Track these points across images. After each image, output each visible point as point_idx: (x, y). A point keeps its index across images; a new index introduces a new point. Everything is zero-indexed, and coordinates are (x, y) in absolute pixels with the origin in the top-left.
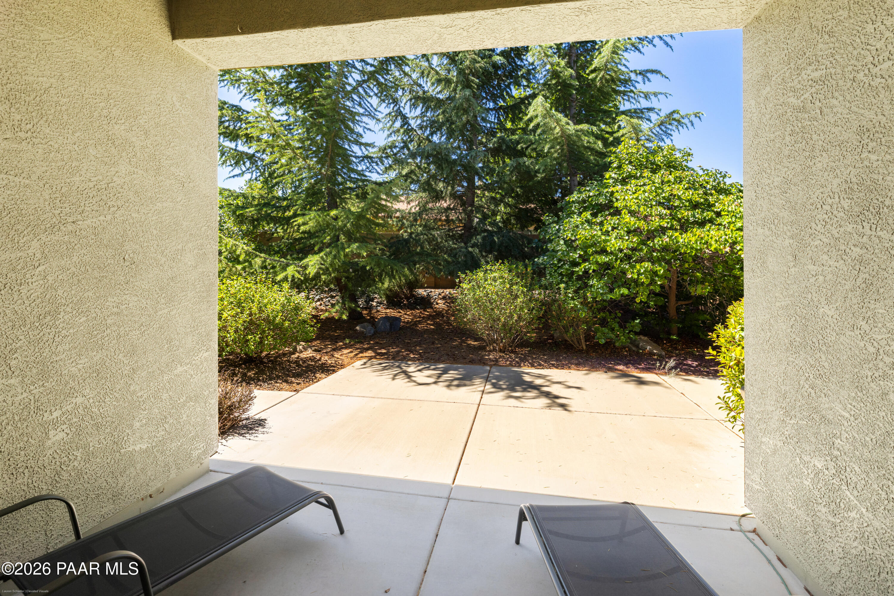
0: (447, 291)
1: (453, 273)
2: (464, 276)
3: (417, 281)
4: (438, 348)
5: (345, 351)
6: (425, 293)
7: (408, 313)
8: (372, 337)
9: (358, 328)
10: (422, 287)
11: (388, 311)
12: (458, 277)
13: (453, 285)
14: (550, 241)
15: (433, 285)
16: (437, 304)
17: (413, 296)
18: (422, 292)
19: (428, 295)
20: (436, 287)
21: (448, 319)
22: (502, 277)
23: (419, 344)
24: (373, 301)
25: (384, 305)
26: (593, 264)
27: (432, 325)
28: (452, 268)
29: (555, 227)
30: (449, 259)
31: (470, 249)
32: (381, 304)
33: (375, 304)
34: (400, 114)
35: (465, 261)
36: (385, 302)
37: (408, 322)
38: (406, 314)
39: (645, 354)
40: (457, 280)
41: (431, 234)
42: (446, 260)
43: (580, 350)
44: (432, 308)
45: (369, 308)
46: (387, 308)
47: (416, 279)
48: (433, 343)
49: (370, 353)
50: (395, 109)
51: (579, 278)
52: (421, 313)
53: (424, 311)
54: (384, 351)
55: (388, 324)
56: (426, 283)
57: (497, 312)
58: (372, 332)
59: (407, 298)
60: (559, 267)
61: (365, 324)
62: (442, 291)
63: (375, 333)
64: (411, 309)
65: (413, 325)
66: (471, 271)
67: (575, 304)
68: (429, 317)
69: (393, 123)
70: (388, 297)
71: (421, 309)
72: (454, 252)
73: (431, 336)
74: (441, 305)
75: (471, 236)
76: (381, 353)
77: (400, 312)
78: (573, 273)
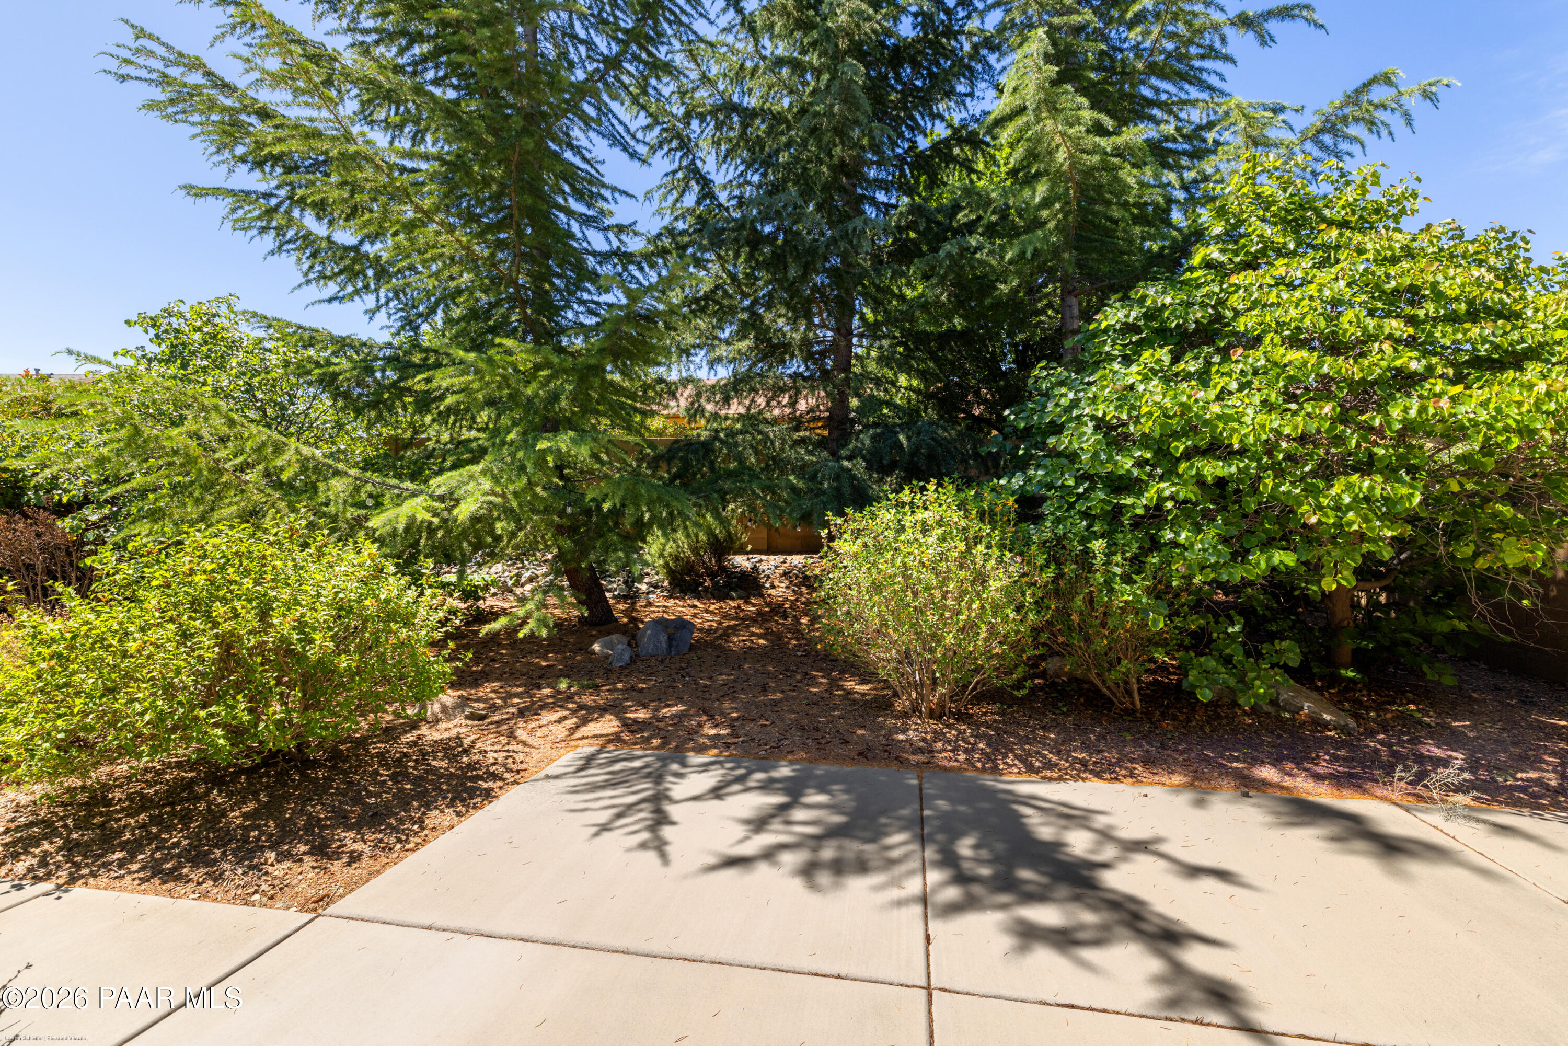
0: (797, 560)
1: (811, 517)
2: (840, 521)
3: (730, 538)
4: (776, 703)
5: (548, 717)
6: (748, 565)
7: (712, 608)
8: (626, 671)
9: (596, 647)
10: (742, 551)
11: (671, 602)
12: (826, 524)
13: (812, 547)
14: (1056, 429)
15: (765, 547)
16: (773, 587)
17: (723, 569)
18: (741, 561)
19: (755, 568)
20: (771, 550)
21: (797, 620)
22: (940, 522)
23: (730, 692)
24: (640, 582)
25: (664, 589)
26: (1185, 484)
27: (760, 636)
28: (807, 505)
29: (1065, 395)
30: (801, 485)
31: (846, 464)
32: (656, 587)
33: (644, 587)
34: (695, 174)
35: (838, 489)
36: (666, 584)
37: (710, 631)
38: (707, 611)
39: (1302, 725)
40: (824, 533)
41: (760, 433)
42: (794, 489)
43: (1127, 712)
44: (762, 596)
45: (630, 596)
46: (670, 597)
47: (729, 533)
48: (765, 689)
49: (608, 725)
50: (685, 163)
51: (1137, 523)
52: (739, 607)
53: (747, 602)
54: (642, 715)
55: (663, 638)
56: (750, 542)
57: (932, 618)
58: (626, 657)
59: (712, 575)
60: (1079, 496)
61: (614, 637)
62: (782, 558)
63: (633, 660)
64: (720, 599)
65: (720, 637)
66: (859, 509)
67: (1135, 595)
68: (760, 618)
69: (682, 195)
70: (671, 573)
71: (739, 598)
72: (810, 469)
73: (758, 666)
74: (780, 591)
76: (635, 721)
77: (695, 607)
78: (1118, 510)
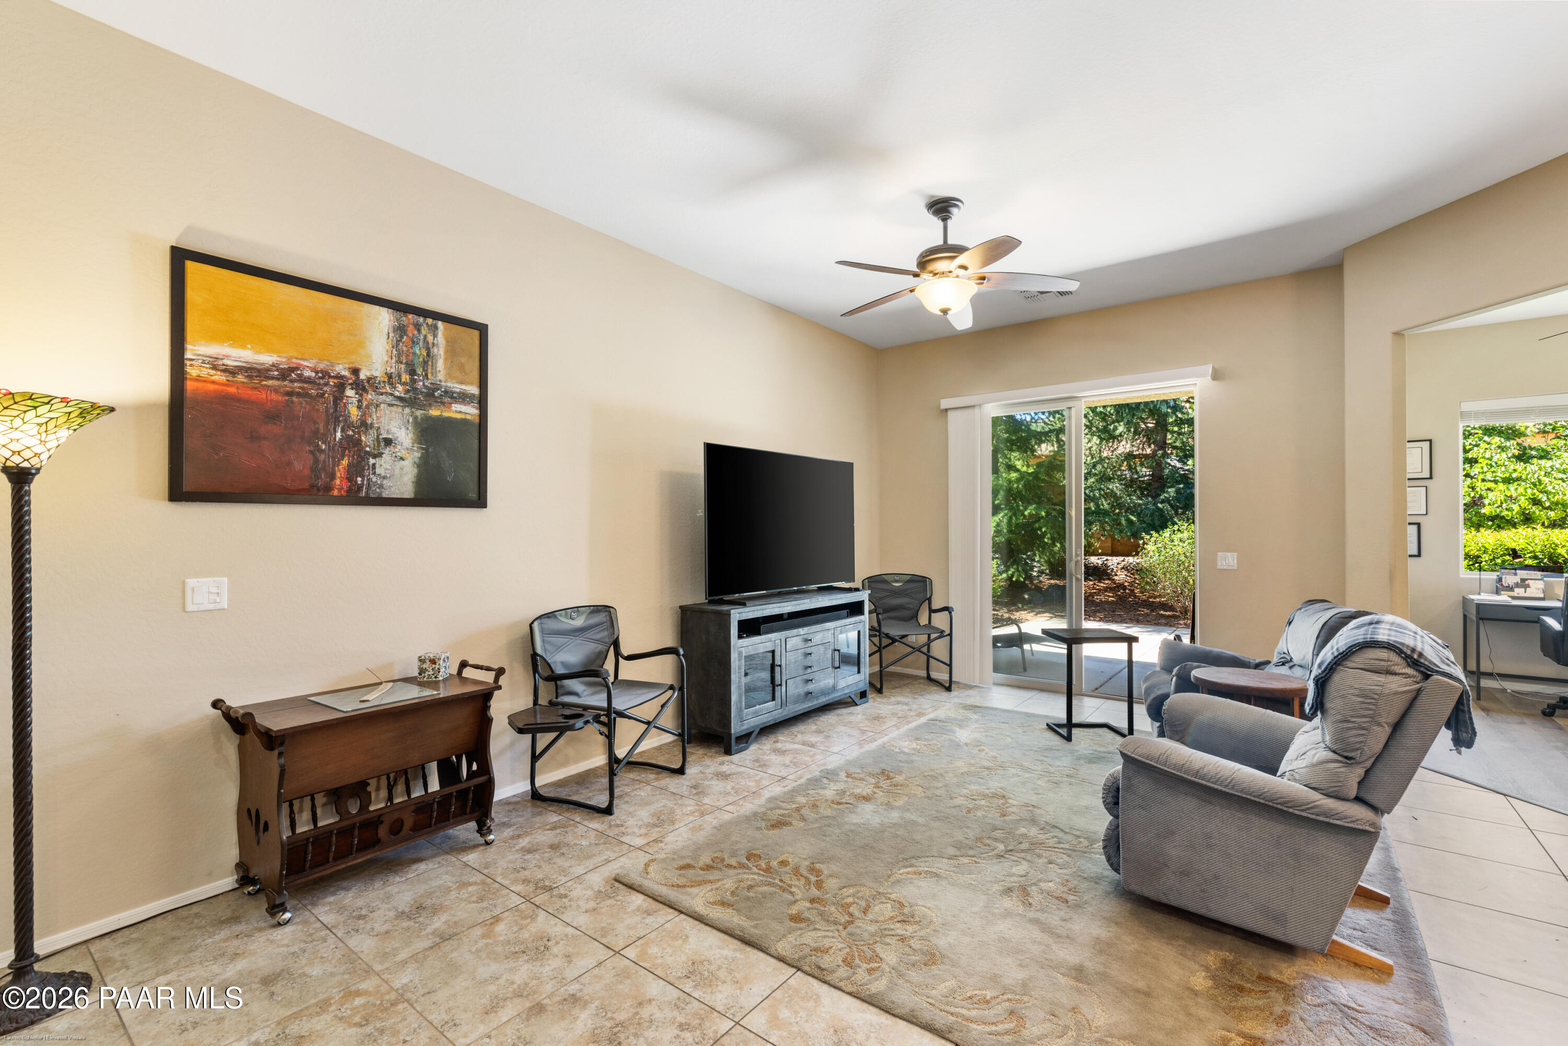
0: (1130, 559)
1: (1136, 535)
2: (1148, 537)
3: (1089, 545)
6: (1100, 562)
8: (1043, 603)
9: (1025, 596)
10: (1095, 553)
11: (1052, 582)
12: (1143, 538)
13: (1136, 551)
15: (1110, 552)
16: (1117, 575)
18: (1095, 559)
19: (1104, 564)
20: (1114, 553)
21: (1134, 592)
24: (1034, 571)
25: (1047, 574)
27: (1112, 597)
28: (1135, 528)
30: (1133, 518)
31: (1160, 505)
32: (1043, 573)
33: (1036, 573)
35: (1152, 520)
36: (1048, 571)
40: (1141, 542)
41: (1108, 488)
42: (1128, 520)
44: (1109, 579)
45: (1027, 578)
46: (1051, 579)
52: (1095, 584)
53: (1099, 582)
56: (1100, 547)
57: (1185, 574)
58: (1042, 600)
62: (1122, 558)
66: (1157, 532)
68: (1106, 589)
70: (1051, 565)
71: (1095, 580)
72: (1139, 508)
74: (1121, 577)
75: (1162, 489)
